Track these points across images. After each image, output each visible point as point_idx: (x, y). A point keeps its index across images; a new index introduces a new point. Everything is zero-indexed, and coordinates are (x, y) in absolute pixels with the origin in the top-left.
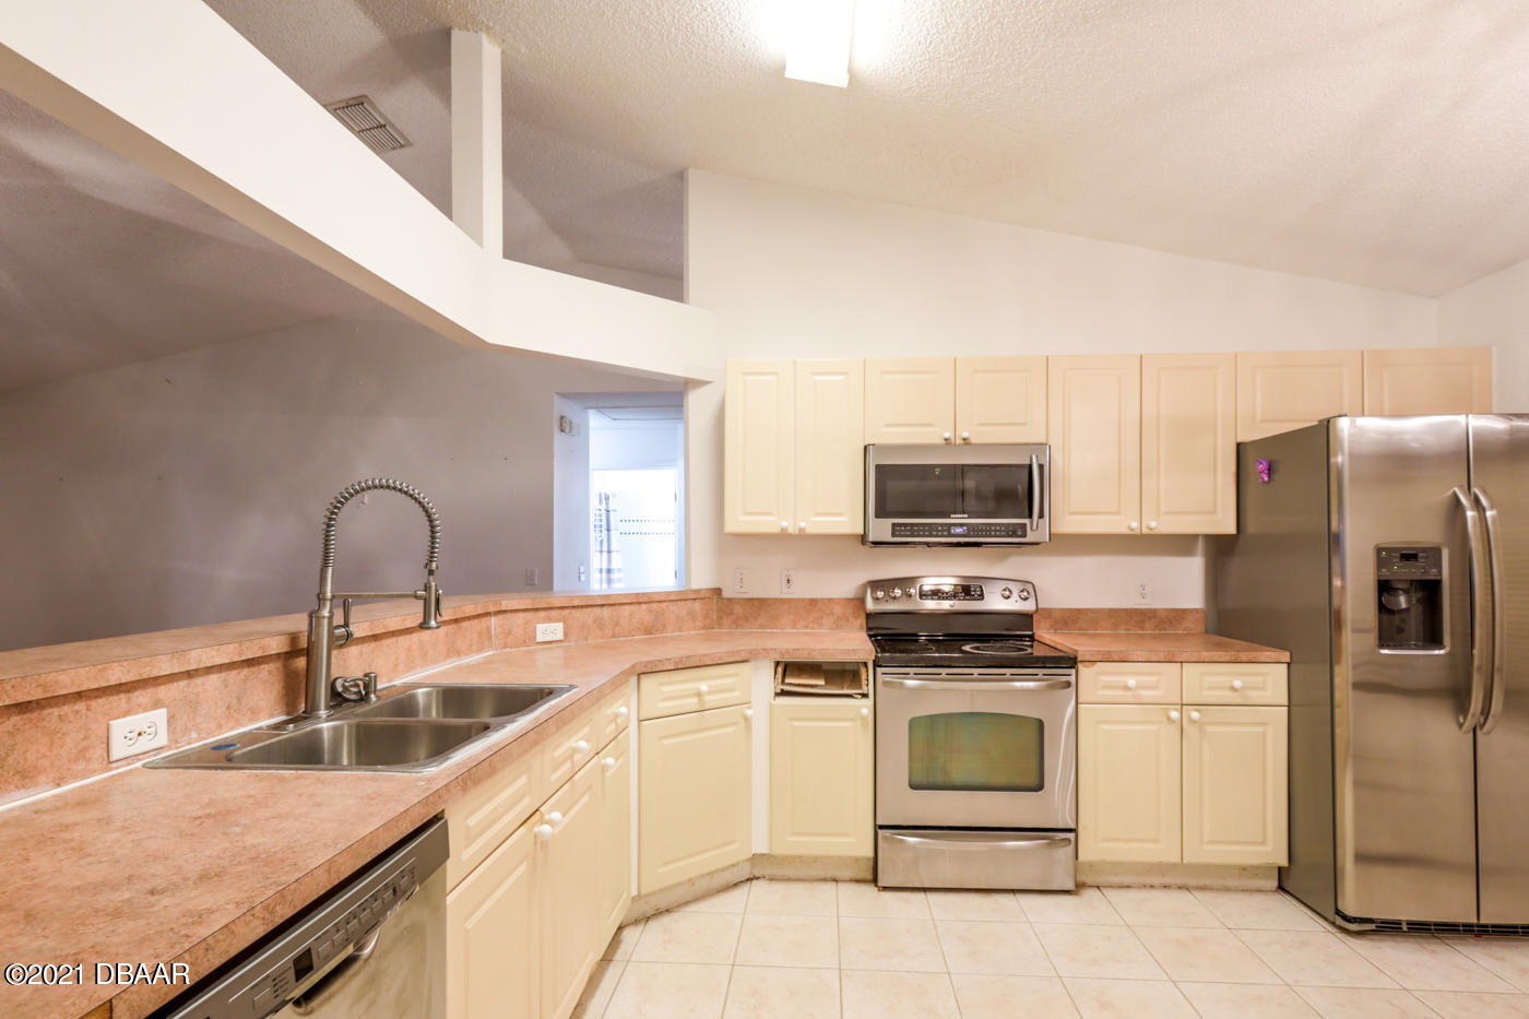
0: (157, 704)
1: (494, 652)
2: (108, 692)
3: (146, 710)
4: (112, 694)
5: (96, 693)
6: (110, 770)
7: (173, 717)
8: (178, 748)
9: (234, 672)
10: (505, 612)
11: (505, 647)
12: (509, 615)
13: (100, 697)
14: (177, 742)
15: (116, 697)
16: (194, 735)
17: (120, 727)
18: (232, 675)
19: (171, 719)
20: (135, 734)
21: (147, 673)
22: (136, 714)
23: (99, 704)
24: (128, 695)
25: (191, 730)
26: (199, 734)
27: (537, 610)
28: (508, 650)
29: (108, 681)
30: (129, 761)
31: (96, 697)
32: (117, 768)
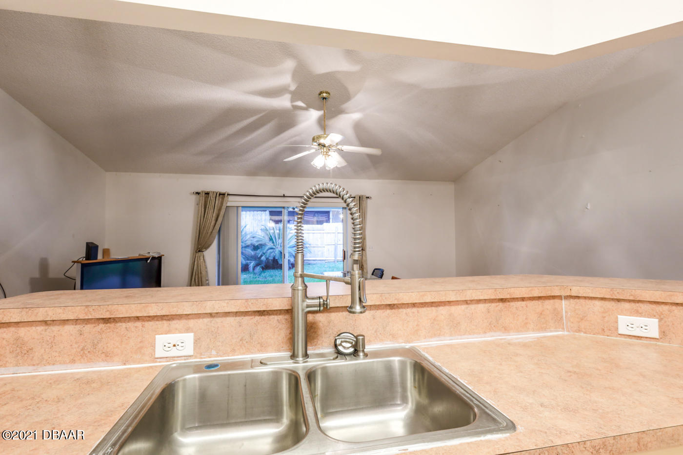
0: (188, 330)
1: (566, 333)
2: (156, 319)
3: (180, 332)
4: (158, 320)
5: (148, 319)
6: (156, 362)
7: (199, 339)
8: (201, 358)
9: (247, 318)
10: (578, 297)
11: (579, 331)
12: (582, 301)
13: (150, 321)
14: (201, 354)
15: (160, 322)
16: (214, 352)
17: (161, 340)
18: (246, 319)
19: (197, 341)
20: (171, 345)
21: (174, 311)
22: (173, 334)
23: (150, 325)
24: (168, 322)
25: (212, 349)
26: (218, 353)
27: (619, 300)
28: (582, 334)
29: (149, 313)
30: (168, 359)
31: (148, 321)
32: (160, 362)
